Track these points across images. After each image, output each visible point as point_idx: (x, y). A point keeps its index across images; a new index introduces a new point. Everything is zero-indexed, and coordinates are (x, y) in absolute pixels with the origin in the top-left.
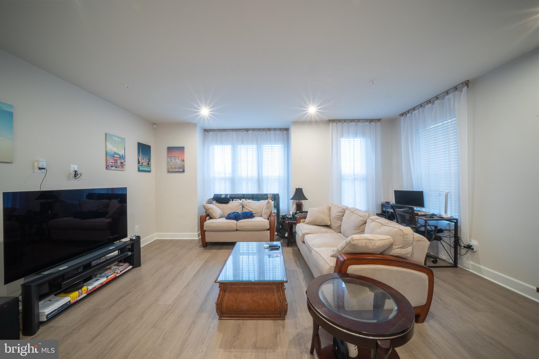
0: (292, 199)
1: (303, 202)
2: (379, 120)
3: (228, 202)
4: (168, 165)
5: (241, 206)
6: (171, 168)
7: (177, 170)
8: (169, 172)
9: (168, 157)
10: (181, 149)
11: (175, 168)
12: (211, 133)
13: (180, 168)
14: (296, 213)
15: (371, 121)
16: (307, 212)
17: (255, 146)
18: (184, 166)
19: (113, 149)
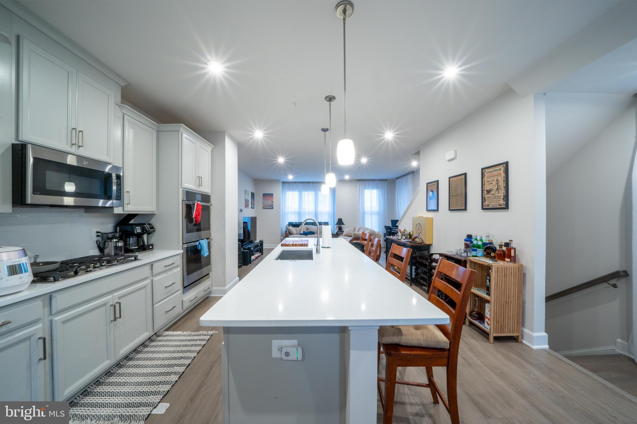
0: (336, 224)
1: (342, 226)
2: (386, 180)
3: (299, 227)
4: (263, 204)
5: (306, 229)
6: (265, 206)
7: (269, 207)
8: (264, 208)
9: (263, 200)
10: (271, 195)
11: (268, 206)
12: (287, 184)
13: (270, 206)
14: (338, 232)
15: (382, 180)
16: (343, 231)
17: (313, 192)
18: (273, 205)
19: (247, 197)
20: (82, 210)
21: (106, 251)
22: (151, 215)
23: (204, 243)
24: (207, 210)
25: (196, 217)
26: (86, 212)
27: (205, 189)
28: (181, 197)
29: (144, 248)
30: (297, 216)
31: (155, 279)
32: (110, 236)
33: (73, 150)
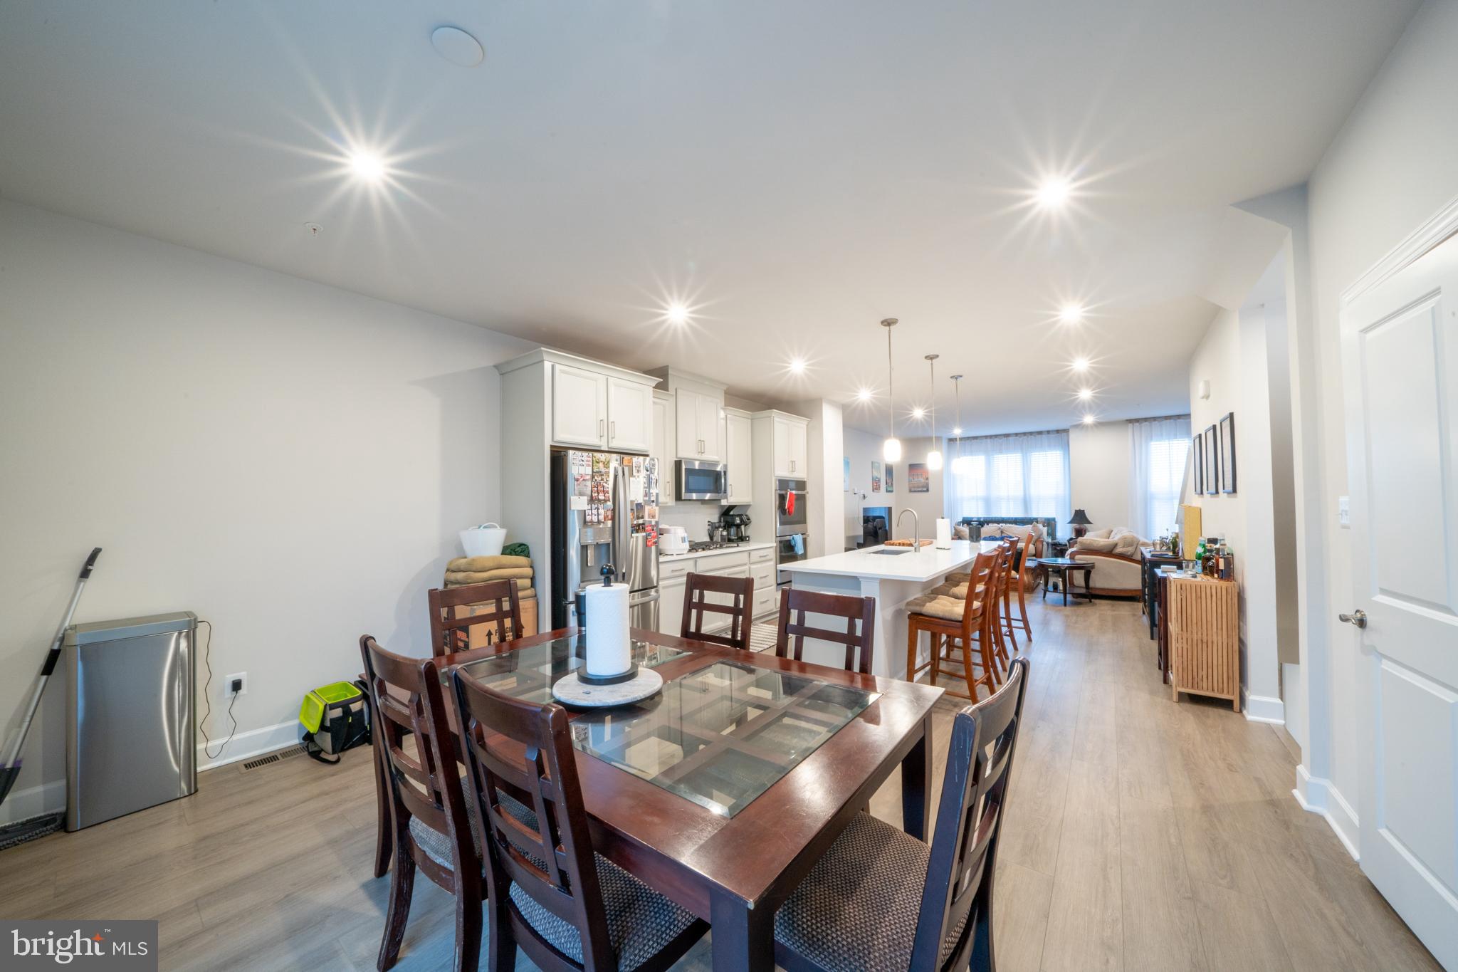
0: (1070, 522)
4: (909, 484)
5: (999, 531)
6: (914, 488)
7: (920, 489)
8: (911, 491)
9: (910, 475)
10: (923, 466)
11: (919, 487)
12: (958, 443)
13: (925, 487)
17: (1019, 455)
18: (927, 484)
19: (876, 474)
20: (700, 502)
21: (715, 539)
22: (747, 506)
23: (798, 539)
24: (802, 499)
25: (789, 508)
26: (702, 504)
27: (800, 474)
28: (774, 485)
29: (742, 539)
30: (981, 505)
31: (753, 567)
32: (717, 525)
33: (697, 456)
